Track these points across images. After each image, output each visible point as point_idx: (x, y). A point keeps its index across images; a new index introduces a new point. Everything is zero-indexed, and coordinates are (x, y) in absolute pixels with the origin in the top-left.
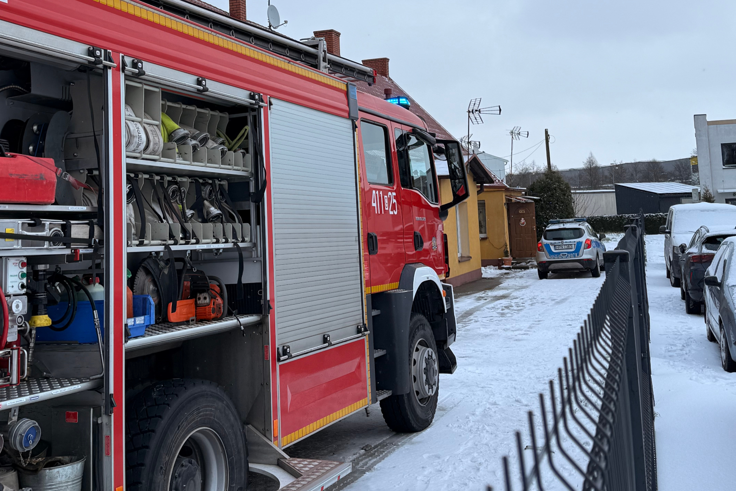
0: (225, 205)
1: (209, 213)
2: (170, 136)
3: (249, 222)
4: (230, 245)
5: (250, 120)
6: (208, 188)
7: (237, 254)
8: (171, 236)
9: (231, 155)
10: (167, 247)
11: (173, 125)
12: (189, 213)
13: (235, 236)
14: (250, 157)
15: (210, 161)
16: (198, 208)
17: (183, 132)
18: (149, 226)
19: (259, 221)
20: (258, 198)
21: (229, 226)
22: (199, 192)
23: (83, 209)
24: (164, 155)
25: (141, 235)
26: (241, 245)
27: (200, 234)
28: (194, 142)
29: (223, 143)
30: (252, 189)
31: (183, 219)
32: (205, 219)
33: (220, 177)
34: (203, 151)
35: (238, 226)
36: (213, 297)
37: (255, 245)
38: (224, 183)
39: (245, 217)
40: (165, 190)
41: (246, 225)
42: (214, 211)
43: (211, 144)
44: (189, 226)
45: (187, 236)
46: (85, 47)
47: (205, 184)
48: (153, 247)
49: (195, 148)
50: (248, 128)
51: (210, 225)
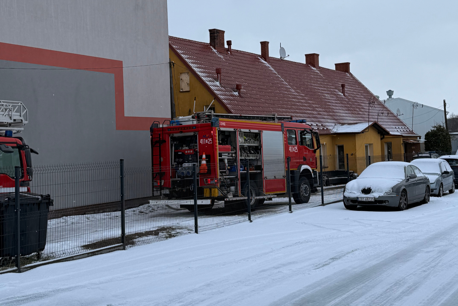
0: (254, 151)
1: (251, 152)
2: (245, 140)
3: (259, 154)
4: (255, 158)
5: (259, 135)
6: (251, 148)
7: (256, 160)
8: (246, 156)
9: (255, 142)
10: (245, 158)
11: (245, 138)
12: (248, 152)
13: (256, 157)
14: (259, 142)
15: (251, 143)
16: (250, 151)
17: (247, 139)
18: (242, 155)
19: (261, 154)
20: (260, 149)
21: (255, 155)
22: (250, 149)
23: (234, 152)
24: (244, 143)
25: (241, 156)
26: (257, 158)
27: (250, 156)
28: (249, 140)
29: (254, 140)
30: (259, 148)
31: (247, 153)
32: (251, 153)
33: (253, 146)
34: (250, 142)
35: (257, 155)
36: (252, 167)
37: (260, 158)
38: (254, 147)
39: (258, 153)
40: (244, 149)
41: (258, 155)
42: (252, 152)
43: (252, 140)
44: (248, 155)
45: (248, 156)
46: (233, 129)
47: (251, 147)
48: (243, 158)
49: (249, 141)
50: (258, 137)
51: (252, 155)
